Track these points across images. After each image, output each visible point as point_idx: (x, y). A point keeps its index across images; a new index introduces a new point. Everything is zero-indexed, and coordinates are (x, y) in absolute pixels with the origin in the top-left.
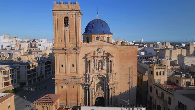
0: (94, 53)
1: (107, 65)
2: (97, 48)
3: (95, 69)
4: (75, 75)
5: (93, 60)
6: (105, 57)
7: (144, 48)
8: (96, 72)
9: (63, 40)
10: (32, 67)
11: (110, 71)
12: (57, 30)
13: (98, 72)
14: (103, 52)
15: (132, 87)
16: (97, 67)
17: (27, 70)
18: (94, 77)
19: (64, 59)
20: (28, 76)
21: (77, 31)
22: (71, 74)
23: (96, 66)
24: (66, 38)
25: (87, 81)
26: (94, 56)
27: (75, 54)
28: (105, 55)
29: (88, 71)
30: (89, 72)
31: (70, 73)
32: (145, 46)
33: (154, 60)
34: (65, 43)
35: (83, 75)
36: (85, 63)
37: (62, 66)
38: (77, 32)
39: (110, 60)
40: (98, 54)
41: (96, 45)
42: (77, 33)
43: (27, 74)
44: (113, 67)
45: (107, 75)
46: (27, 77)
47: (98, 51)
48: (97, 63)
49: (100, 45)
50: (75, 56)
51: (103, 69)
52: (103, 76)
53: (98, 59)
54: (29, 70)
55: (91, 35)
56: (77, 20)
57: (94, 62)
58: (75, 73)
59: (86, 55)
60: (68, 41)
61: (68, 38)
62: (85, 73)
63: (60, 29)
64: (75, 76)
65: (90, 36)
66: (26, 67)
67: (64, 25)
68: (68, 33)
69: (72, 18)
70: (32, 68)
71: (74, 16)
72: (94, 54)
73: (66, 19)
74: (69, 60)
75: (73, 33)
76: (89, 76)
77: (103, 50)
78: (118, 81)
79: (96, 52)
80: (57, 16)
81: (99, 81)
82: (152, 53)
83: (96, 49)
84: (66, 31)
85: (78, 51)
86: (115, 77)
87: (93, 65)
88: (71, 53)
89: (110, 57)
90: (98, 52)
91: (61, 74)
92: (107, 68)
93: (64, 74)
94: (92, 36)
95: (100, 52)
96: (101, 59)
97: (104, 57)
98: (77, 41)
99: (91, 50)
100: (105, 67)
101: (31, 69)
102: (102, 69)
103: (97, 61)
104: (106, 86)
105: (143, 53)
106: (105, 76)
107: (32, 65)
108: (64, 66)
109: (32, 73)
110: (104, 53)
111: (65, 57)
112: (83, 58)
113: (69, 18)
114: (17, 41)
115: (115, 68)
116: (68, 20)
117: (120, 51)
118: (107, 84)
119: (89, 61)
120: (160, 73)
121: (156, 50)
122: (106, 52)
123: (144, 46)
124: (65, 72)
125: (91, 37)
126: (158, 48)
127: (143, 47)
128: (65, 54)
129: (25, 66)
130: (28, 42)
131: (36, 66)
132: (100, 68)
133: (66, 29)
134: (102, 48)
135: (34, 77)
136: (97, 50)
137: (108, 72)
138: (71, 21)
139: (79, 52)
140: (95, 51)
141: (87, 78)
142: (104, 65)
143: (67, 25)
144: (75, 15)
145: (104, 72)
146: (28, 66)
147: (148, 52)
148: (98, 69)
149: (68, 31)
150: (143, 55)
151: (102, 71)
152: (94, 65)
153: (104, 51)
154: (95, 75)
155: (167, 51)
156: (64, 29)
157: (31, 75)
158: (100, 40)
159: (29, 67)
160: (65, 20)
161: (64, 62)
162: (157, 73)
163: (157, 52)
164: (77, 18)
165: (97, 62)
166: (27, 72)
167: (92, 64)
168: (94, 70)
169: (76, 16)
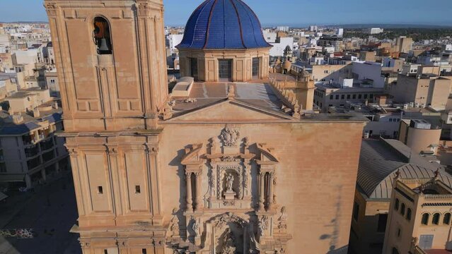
0: (210, 146)
1: (256, 184)
2: (220, 128)
3: (214, 195)
4: (146, 218)
5: (205, 169)
6: (247, 161)
7: (351, 64)
8: (217, 205)
9: (96, 103)
10: (38, 136)
11: (263, 206)
12: (70, 70)
13: (222, 206)
14: (239, 142)
15: (332, 247)
16: (221, 189)
17: (22, 146)
18: (209, 221)
19: (105, 167)
20: (28, 162)
21: (145, 70)
22: (134, 214)
23: (215, 189)
24: (106, 95)
25: (188, 234)
26: (209, 156)
27: (143, 153)
28: (247, 151)
29: (190, 206)
30: (194, 208)
31: (127, 211)
32: (355, 60)
33: (381, 112)
34: (102, 116)
35: (173, 214)
36: (177, 180)
37: (100, 189)
38: (146, 75)
39: (263, 169)
40: (222, 148)
41: (215, 117)
42: (146, 80)
43: (25, 159)
44: (275, 191)
45: (253, 215)
46: (25, 165)
47: (222, 137)
48: (218, 179)
49: (229, 117)
50: (144, 158)
51: (241, 196)
52: (241, 220)
53: (222, 164)
54: (28, 146)
55: (204, 52)
56: (142, 29)
57: (210, 174)
58: (145, 211)
59: (182, 154)
60: (115, 109)
61: (114, 96)
62: (178, 208)
63: (82, 65)
64: (145, 220)
65: (199, 56)
66: (20, 140)
67: (94, 48)
68: (112, 79)
69: (122, 20)
70: (38, 139)
71: (131, 14)
72: (209, 152)
73: (100, 24)
74: (124, 171)
75: (130, 80)
76: (193, 222)
77: (242, 137)
78: (289, 231)
79: (217, 142)
80: (61, 13)
81: (227, 230)
82: (372, 80)
83: (215, 132)
84: (103, 74)
85: (152, 142)
86: (279, 219)
87: (207, 185)
88: (127, 148)
89: (265, 159)
90: (222, 141)
91: (100, 215)
92: (252, 193)
93: (107, 215)
94: (207, 55)
95: (230, 145)
96: (235, 165)
97: (243, 160)
98: (148, 106)
99: (197, 135)
100: (248, 191)
101: (37, 141)
102: (237, 197)
103: (218, 171)
104: (248, 248)
105: (349, 83)
106: (246, 218)
107: (39, 131)
108: (106, 189)
109: (41, 153)
110: (243, 146)
111: (108, 162)
112: (173, 163)
113: (111, 21)
114: (13, 37)
115: (281, 193)
116: (107, 29)
117: (299, 139)
118: (254, 244)
119: (193, 176)
120: (437, 216)
121: (387, 75)
122: (249, 143)
123: (353, 58)
124: (110, 208)
125: (204, 61)
126: (391, 69)
127: (348, 63)
128: (107, 151)
129: (16, 137)
130: (36, 46)
131: (52, 131)
132: (230, 191)
133: (102, 66)
134: (237, 129)
135: (49, 163)
136: (220, 137)
137: (256, 207)
138: (121, 33)
139: (156, 145)
140: (211, 140)
141: (186, 228)
142: (244, 185)
143: (105, 48)
144: (134, 8)
145: (243, 207)
146: (23, 136)
147: (361, 77)
148: (224, 197)
149: (113, 70)
150: (347, 87)
151: (238, 203)
152: (211, 183)
153: (245, 140)
154: (214, 215)
155: (421, 82)
156: (94, 64)
157: (39, 157)
158: (230, 102)
159: (28, 139)
160: (97, 30)
161: (106, 176)
162: (426, 217)
163: (387, 80)
164: (141, 23)
165: (218, 175)
166: (23, 151)
167: (203, 181)
168: (208, 201)
169: (136, 14)
